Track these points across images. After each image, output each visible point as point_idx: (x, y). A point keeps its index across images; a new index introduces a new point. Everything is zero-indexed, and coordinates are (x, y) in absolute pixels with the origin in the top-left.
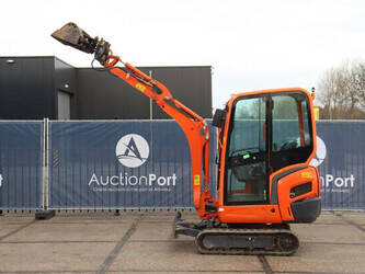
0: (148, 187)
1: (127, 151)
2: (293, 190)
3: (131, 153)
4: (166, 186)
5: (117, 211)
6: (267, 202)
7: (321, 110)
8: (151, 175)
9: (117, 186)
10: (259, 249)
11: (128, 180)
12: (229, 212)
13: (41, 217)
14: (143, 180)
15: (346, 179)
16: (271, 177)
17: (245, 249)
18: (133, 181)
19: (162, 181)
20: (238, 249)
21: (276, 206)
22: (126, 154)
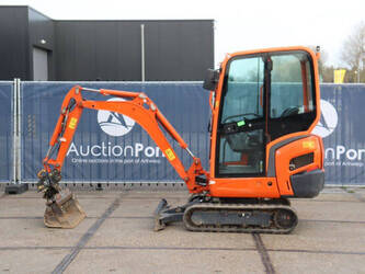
0: (134, 158)
1: (111, 117)
2: (293, 161)
3: (114, 120)
4: (154, 157)
5: (99, 185)
6: (263, 174)
7: (347, 71)
8: (137, 145)
9: (99, 157)
10: (254, 226)
11: (112, 150)
12: (220, 185)
13: (12, 191)
14: (129, 150)
15: (360, 151)
16: (269, 147)
17: (239, 226)
18: (117, 151)
19: (150, 152)
20: (230, 226)
21: (273, 180)
22: (109, 121)
